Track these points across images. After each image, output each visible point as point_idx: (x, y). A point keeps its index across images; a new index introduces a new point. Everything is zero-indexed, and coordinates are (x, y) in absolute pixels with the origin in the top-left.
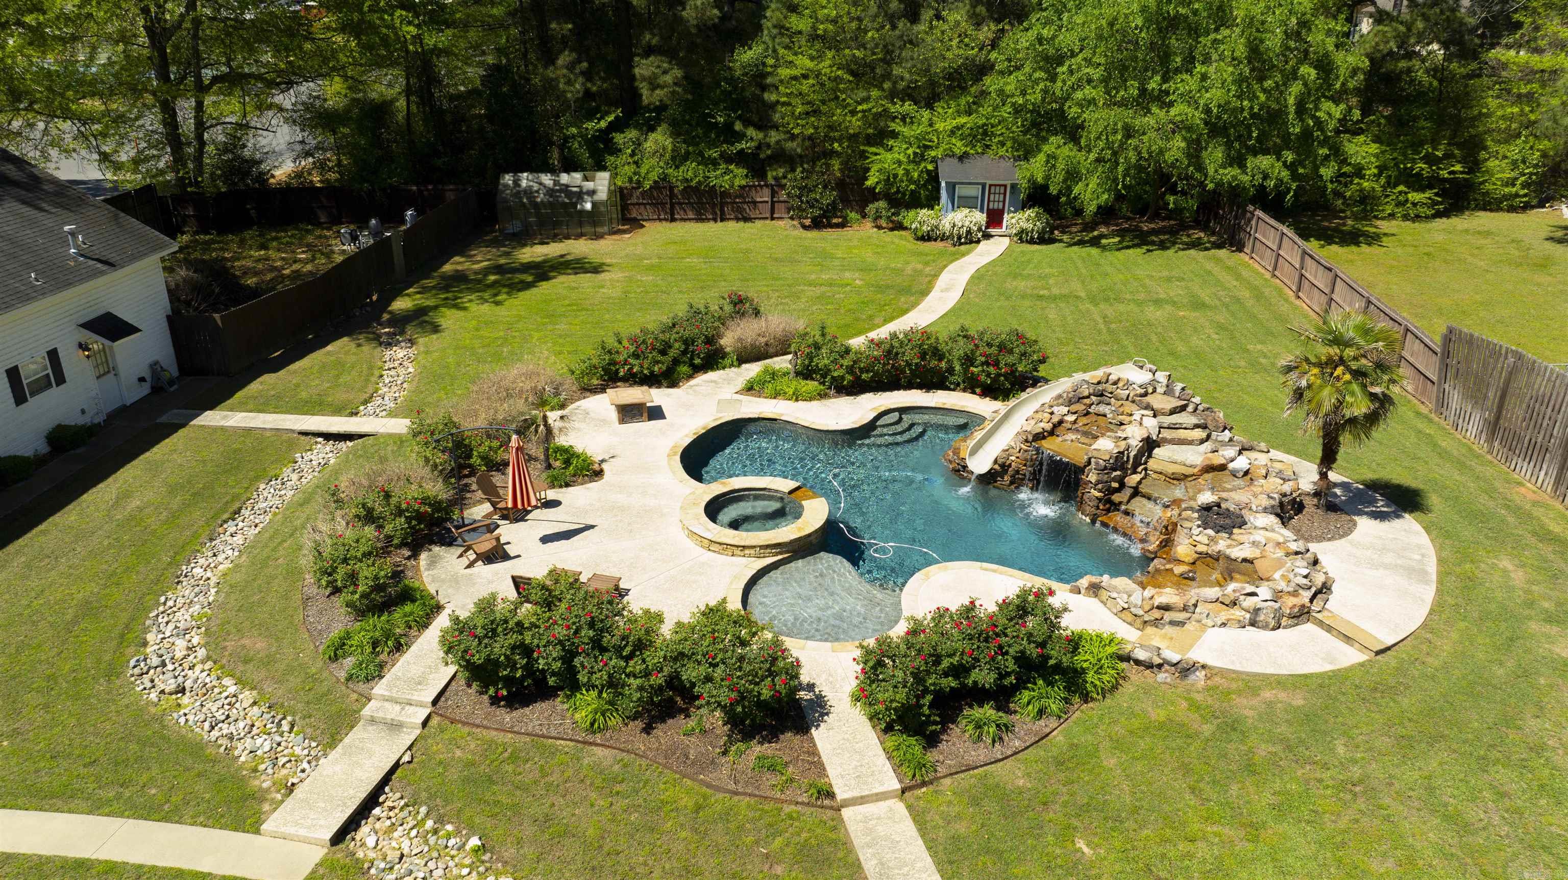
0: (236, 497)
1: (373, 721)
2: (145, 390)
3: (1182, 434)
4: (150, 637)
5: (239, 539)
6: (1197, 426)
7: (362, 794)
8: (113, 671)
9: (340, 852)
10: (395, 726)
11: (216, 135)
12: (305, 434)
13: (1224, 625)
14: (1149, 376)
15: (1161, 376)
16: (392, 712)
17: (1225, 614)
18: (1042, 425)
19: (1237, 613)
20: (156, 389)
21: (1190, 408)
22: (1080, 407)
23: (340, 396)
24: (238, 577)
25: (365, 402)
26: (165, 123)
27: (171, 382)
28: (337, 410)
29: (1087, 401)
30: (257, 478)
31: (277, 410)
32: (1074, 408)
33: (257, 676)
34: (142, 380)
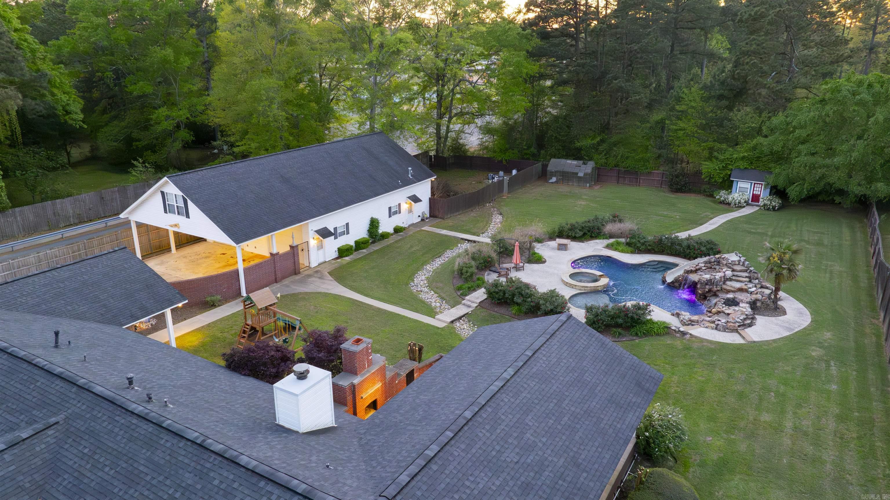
0: (440, 253)
1: (464, 304)
2: (419, 219)
3: (741, 279)
4: (415, 279)
5: (439, 263)
6: (746, 277)
7: (458, 316)
8: (407, 284)
9: (451, 325)
10: (469, 306)
11: (452, 135)
12: (462, 239)
13: (706, 327)
14: (738, 258)
15: (742, 259)
16: (469, 303)
17: (708, 324)
18: (692, 268)
19: (713, 325)
20: (422, 220)
21: (748, 271)
22: (709, 265)
23: (475, 230)
24: (437, 271)
25: (483, 233)
26: (436, 129)
27: (427, 219)
28: (474, 234)
29: (713, 264)
30: (447, 249)
31: (456, 231)
32: (707, 265)
33: (439, 291)
34: (419, 216)
